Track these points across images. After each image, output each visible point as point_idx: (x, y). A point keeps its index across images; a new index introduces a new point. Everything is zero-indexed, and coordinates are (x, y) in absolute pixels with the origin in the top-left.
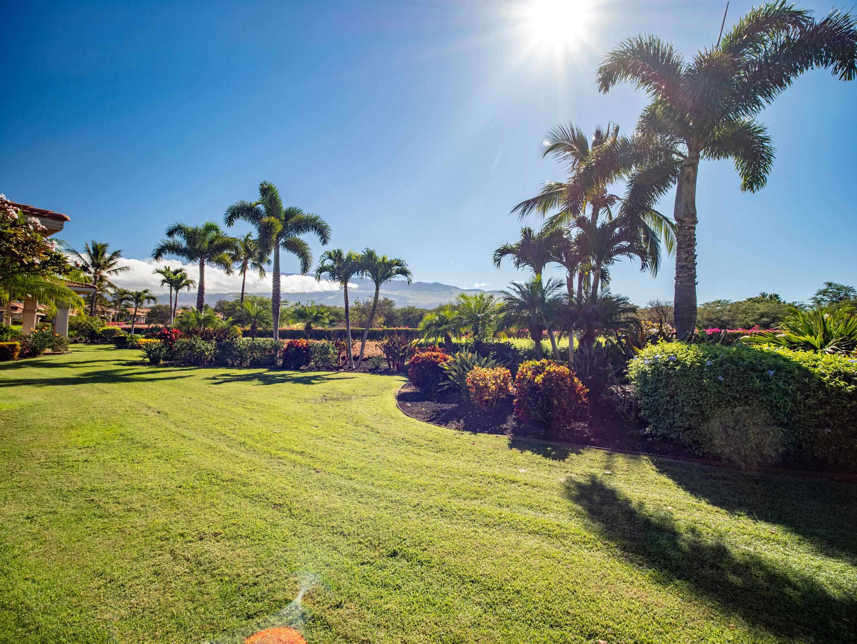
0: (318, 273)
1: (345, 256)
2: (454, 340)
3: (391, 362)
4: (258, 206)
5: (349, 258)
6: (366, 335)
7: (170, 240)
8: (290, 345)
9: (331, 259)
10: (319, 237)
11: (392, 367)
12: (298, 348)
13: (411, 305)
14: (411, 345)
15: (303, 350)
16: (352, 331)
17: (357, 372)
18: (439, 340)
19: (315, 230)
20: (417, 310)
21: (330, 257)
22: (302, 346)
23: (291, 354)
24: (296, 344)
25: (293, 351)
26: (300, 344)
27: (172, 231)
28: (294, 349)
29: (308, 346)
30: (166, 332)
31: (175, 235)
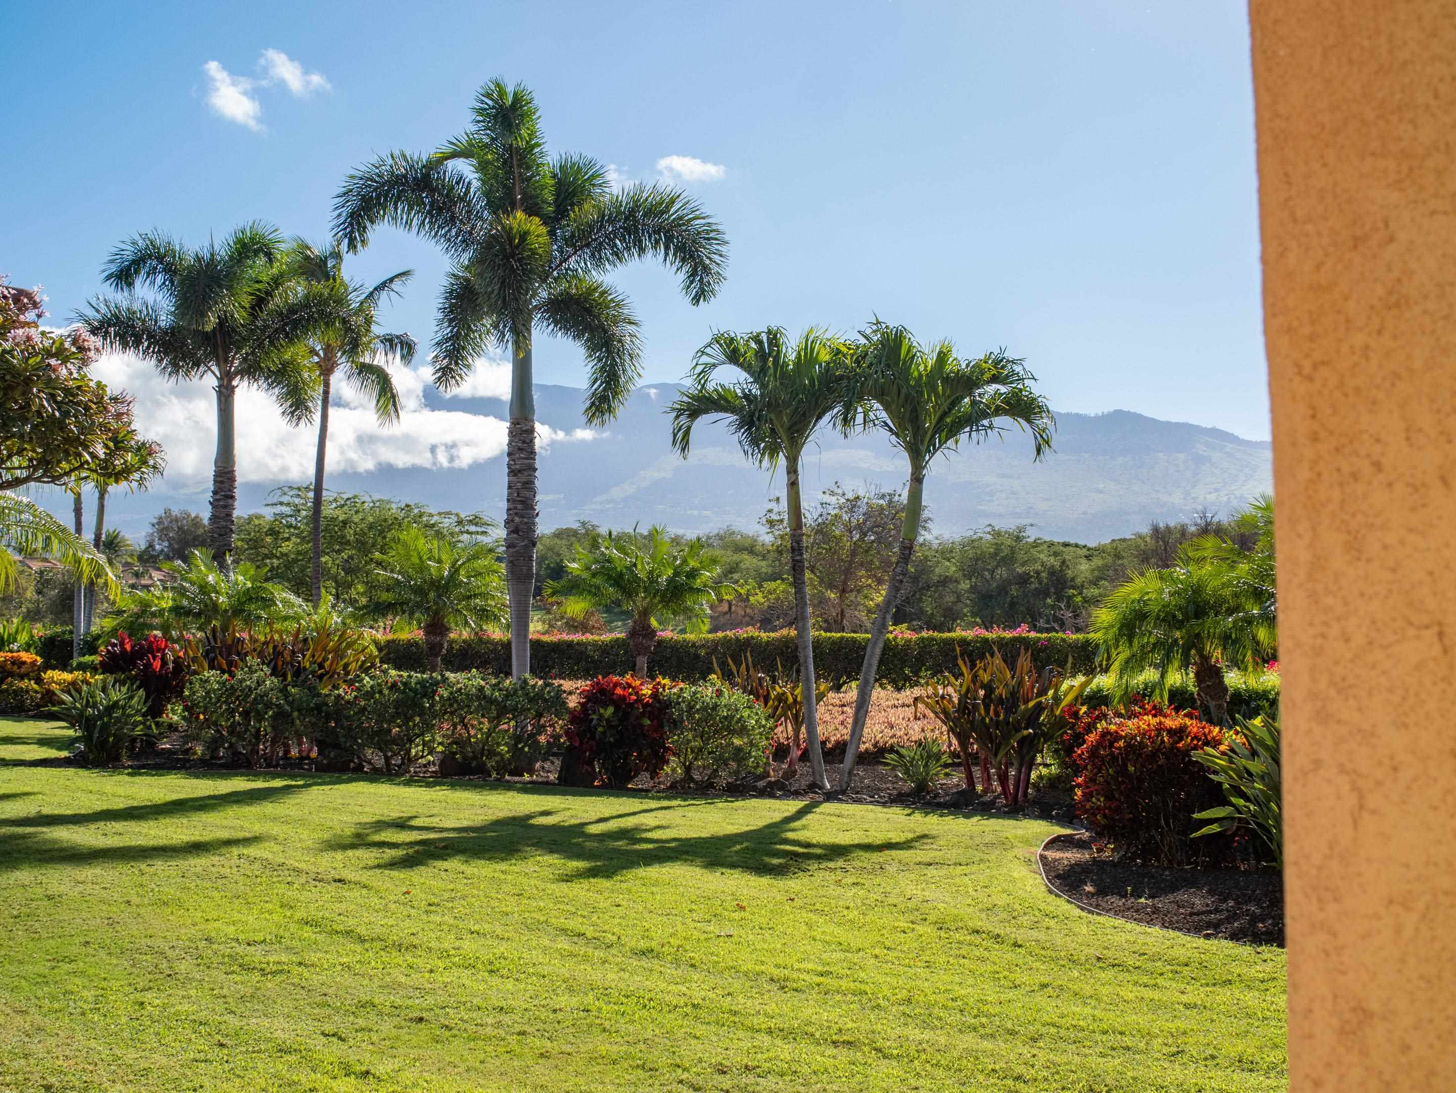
0: (683, 420)
1: (791, 350)
2: (1233, 679)
3: (977, 772)
4: (451, 164)
5: (807, 357)
6: (873, 659)
7: (120, 298)
8: (595, 698)
9: (741, 366)
10: (682, 276)
11: (979, 788)
12: (624, 707)
13: (1007, 524)
14: (1057, 699)
15: (643, 714)
16: (817, 644)
17: (846, 802)
18: (1175, 678)
19: (667, 248)
20: (1036, 544)
21: (734, 356)
22: (639, 700)
23: (600, 729)
24: (619, 691)
25: (608, 720)
26: (630, 694)
27: (129, 267)
28: (611, 710)
29: (659, 701)
30: (128, 647)
31: (138, 283)
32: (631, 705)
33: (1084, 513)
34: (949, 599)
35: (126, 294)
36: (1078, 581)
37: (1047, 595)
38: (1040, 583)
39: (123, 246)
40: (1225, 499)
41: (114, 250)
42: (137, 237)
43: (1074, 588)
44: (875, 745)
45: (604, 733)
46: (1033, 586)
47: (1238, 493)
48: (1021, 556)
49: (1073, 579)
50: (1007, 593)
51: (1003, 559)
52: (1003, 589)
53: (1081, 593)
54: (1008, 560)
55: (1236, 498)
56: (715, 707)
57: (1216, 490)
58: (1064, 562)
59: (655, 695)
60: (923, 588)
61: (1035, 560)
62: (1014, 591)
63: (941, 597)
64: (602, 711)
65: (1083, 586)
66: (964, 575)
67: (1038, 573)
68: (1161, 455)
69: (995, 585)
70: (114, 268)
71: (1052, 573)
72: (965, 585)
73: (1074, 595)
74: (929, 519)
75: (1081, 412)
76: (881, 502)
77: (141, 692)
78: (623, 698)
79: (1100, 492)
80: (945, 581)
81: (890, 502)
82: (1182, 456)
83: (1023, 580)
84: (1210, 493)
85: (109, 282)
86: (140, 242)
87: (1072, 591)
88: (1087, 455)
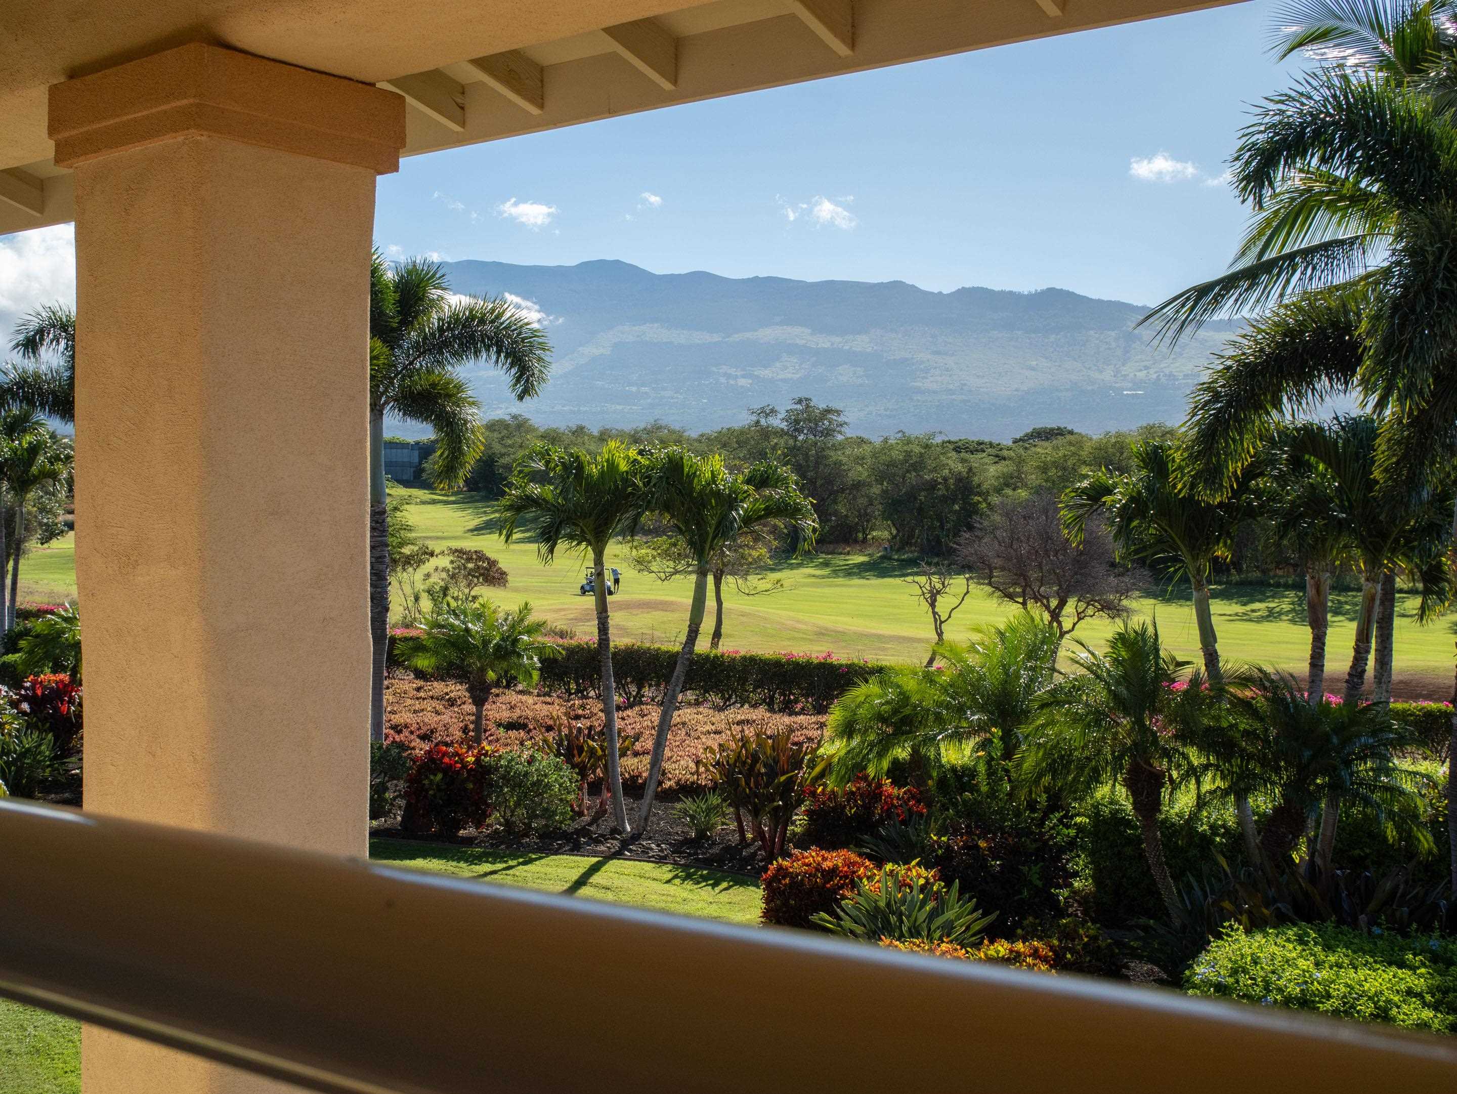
11: (749, 836)
12: (451, 773)
22: (464, 765)
23: (431, 792)
24: (446, 760)
25: (438, 785)
26: (456, 762)
27: (34, 336)
28: (440, 776)
29: (482, 766)
30: (39, 692)
31: (43, 350)
32: (458, 772)
33: (1017, 390)
34: (862, 501)
35: (33, 359)
36: (985, 486)
37: (954, 502)
38: (947, 490)
39: (30, 318)
40: (1155, 376)
41: (20, 322)
42: (41, 309)
43: (979, 494)
44: (677, 783)
45: (434, 796)
46: (940, 493)
47: (1167, 371)
48: (931, 464)
49: (979, 486)
50: (915, 498)
51: (912, 465)
52: (912, 496)
53: (985, 500)
54: (918, 466)
55: (1165, 375)
56: (526, 774)
57: (1146, 368)
58: (970, 469)
59: (478, 761)
60: (838, 491)
61: (944, 466)
62: (922, 497)
63: (855, 498)
64: (432, 777)
65: (988, 492)
66: (876, 480)
67: (945, 479)
68: (1092, 332)
69: (904, 490)
70: (21, 337)
71: (959, 479)
72: (876, 490)
73: (979, 502)
74: (846, 423)
75: (1014, 290)
76: (799, 407)
77: (50, 736)
78: (450, 767)
79: (1033, 369)
80: (857, 486)
81: (808, 406)
82: (1113, 334)
83: (932, 486)
84: (1141, 370)
85: (16, 350)
86: (44, 314)
87: (977, 498)
88: (1020, 333)
